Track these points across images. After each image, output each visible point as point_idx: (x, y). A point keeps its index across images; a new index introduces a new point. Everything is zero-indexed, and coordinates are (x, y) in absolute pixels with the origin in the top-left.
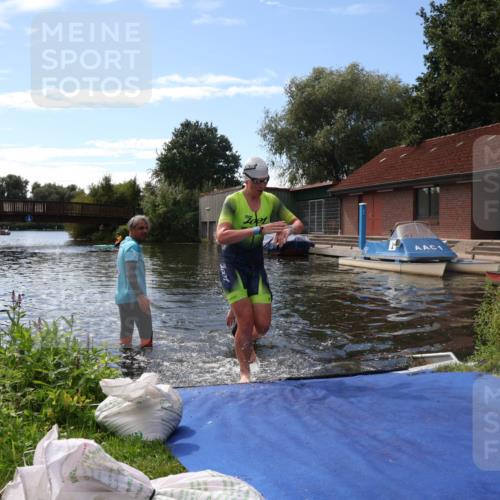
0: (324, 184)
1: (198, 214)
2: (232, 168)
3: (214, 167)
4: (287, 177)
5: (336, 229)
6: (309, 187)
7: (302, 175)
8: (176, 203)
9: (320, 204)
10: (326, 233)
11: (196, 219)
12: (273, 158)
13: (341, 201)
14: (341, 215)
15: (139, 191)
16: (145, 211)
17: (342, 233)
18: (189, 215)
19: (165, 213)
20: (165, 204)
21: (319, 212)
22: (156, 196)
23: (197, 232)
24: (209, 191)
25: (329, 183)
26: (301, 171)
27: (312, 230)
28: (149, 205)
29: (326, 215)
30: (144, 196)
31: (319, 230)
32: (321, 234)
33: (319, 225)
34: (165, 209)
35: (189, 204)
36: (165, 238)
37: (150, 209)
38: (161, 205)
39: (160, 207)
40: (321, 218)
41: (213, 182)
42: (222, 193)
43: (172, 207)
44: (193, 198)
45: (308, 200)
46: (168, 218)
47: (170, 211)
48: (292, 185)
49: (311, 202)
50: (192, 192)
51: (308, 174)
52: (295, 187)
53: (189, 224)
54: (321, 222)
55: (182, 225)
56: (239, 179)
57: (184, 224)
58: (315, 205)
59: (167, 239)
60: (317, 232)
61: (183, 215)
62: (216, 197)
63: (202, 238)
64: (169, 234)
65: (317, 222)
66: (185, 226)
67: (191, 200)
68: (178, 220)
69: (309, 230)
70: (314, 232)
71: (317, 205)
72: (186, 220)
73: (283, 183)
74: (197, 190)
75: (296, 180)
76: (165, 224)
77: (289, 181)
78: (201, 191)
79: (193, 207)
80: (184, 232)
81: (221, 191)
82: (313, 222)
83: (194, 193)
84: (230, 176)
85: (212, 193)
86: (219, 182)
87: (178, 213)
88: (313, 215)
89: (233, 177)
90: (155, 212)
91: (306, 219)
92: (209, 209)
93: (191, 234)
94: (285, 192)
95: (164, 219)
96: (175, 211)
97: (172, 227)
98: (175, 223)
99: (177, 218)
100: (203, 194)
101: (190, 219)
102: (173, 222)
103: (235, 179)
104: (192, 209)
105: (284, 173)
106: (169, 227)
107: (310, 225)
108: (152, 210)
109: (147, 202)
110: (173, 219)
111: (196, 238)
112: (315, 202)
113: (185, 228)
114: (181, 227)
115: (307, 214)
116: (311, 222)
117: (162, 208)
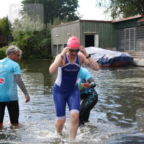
0: (135, 17)
1: (51, 39)
2: (73, 8)
4: (110, 13)
6: (125, 19)
7: (120, 12)
8: (35, 33)
11: (49, 44)
16: (15, 38)
18: (45, 41)
19: (29, 40)
20: (29, 34)
23: (50, 51)
24: (58, 24)
26: (119, 9)
27: (127, 49)
28: (17, 34)
31: (132, 48)
34: (28, 37)
35: (45, 33)
36: (29, 56)
37: (18, 37)
38: (26, 34)
39: (25, 35)
40: (133, 41)
41: (60, 18)
42: (66, 25)
43: (33, 35)
44: (47, 29)
45: (124, 28)
46: (31, 43)
47: (32, 38)
48: (114, 18)
49: (126, 30)
50: (47, 25)
51: (124, 11)
52: (115, 20)
53: (44, 46)
54: (133, 43)
55: (40, 47)
56: (78, 15)
57: (41, 46)
58: (129, 32)
59: (30, 57)
60: (130, 50)
61: (41, 40)
62: (62, 28)
63: (54, 56)
64: (32, 54)
65: (130, 43)
66: (42, 48)
67: (46, 30)
68: (38, 44)
69: (125, 49)
70: (129, 50)
71: (131, 32)
72: (43, 44)
73: (107, 17)
74: (50, 24)
75: (116, 15)
76: (28, 47)
77: (111, 16)
78: (52, 24)
79: (47, 35)
80: (42, 52)
81: (65, 24)
82: (127, 43)
83: (47, 26)
84: (71, 14)
85: (60, 26)
86: (64, 17)
87: (37, 40)
88: (127, 38)
89: (74, 14)
90: (22, 39)
91: (123, 41)
92: (58, 36)
93: (46, 53)
94: (108, 23)
95: (28, 43)
96: (35, 38)
97: (33, 48)
98: (35, 46)
99: (37, 42)
100: (53, 26)
101: (45, 43)
102: (34, 45)
103: (75, 15)
104: (47, 36)
105: (108, 11)
106: (31, 49)
107: (126, 45)
108: (20, 38)
109: (16, 32)
110: (34, 43)
111: (50, 56)
112: (129, 30)
113: (42, 49)
114: (39, 49)
115: (123, 38)
116: (126, 44)
117: (26, 36)
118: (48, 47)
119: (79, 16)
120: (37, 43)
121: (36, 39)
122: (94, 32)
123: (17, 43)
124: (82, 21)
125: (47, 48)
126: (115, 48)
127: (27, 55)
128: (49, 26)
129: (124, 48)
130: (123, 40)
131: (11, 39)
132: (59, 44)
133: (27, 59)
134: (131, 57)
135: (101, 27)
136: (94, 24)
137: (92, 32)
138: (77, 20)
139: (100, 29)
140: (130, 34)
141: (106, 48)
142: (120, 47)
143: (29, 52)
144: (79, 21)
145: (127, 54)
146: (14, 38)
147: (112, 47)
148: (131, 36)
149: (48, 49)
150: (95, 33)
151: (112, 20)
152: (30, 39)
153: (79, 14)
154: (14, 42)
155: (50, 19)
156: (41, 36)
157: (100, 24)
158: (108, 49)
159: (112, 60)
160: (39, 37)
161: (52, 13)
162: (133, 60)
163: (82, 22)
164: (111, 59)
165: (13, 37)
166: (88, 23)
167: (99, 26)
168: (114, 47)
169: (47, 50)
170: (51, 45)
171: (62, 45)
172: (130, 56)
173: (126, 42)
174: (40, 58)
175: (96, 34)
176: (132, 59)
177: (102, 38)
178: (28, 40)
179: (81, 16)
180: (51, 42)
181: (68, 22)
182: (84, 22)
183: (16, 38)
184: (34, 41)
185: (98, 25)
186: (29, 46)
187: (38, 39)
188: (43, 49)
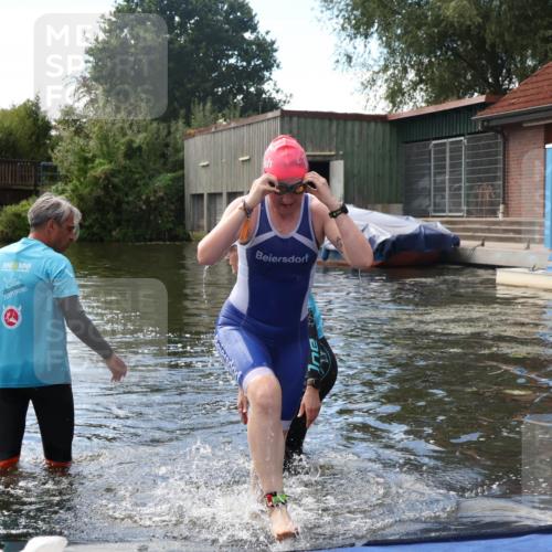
0: (467, 101)
1: (183, 175)
2: (258, 70)
3: (216, 67)
4: (382, 89)
5: (492, 204)
6: (432, 109)
7: (415, 85)
8: (132, 152)
9: (456, 148)
10: (469, 213)
11: (177, 193)
12: (348, 46)
13: (506, 141)
14: (505, 172)
15: (47, 127)
16: (62, 172)
17: (506, 213)
18: (164, 179)
19: (109, 176)
20: (109, 156)
21: (455, 166)
22: (87, 137)
23: (180, 214)
24: (206, 127)
25: (477, 98)
26: (411, 75)
27: (439, 209)
28: (71, 158)
29: (470, 172)
30: (59, 138)
31: (456, 207)
32: (460, 215)
33: (456, 194)
34: (106, 167)
35: (164, 155)
36: (110, 231)
37: (74, 168)
38: (99, 157)
39: (97, 161)
40: (460, 181)
41: (214, 103)
42: (234, 128)
43: (123, 162)
44: (170, 140)
45: (429, 140)
46: (115, 187)
47: (119, 172)
48: (394, 106)
49: (436, 145)
50: (169, 127)
51: (430, 81)
52: (399, 111)
53: (162, 199)
54: (460, 189)
55: (147, 202)
56: (274, 95)
57: (152, 199)
58: (444, 152)
59: (114, 233)
60: (450, 211)
61: (150, 179)
62: (222, 137)
63: (192, 230)
64: (118, 223)
65: (450, 190)
66: (153, 205)
67: (167, 145)
68: (139, 192)
69: (432, 208)
70: (444, 211)
71: (451, 152)
72: (155, 192)
73: (372, 102)
74: (181, 123)
75: (403, 95)
76: (108, 200)
77: (386, 98)
78: (188, 124)
79: (171, 160)
80: (152, 217)
81: (233, 125)
82: (440, 190)
83: (172, 130)
84: (252, 89)
85: (213, 130)
86: (228, 103)
87: (137, 176)
88: (440, 173)
89: (260, 92)
90: (86, 173)
91: (424, 183)
92: (208, 165)
93: (168, 222)
94: (376, 122)
95: (105, 188)
96: (130, 171)
97: (125, 206)
98: (131, 199)
99: (136, 185)
100: (192, 131)
101: (165, 187)
102: (127, 195)
103: (264, 96)
104: (169, 166)
105: (374, 81)
106: (118, 208)
107: (435, 196)
108: (79, 170)
109: (67, 151)
110: (126, 189)
111: (179, 231)
112: (445, 144)
113: (153, 208)
114: (144, 207)
115: (427, 172)
116: (435, 191)
117: (101, 164)
118: (174, 200)
119: (277, 97)
120: (138, 189)
121: (134, 173)
122: (330, 151)
123: (69, 187)
124: (288, 116)
125: (173, 203)
126: (400, 206)
127: (103, 227)
128: (177, 130)
129: (429, 205)
130: (427, 179)
131: (49, 174)
132: (213, 191)
133: (102, 240)
134: (453, 234)
135: (353, 136)
136: (330, 125)
137: (323, 150)
138: (271, 110)
139: (348, 140)
140: (448, 159)
141: (369, 206)
142: (416, 203)
143: (111, 216)
144: (277, 113)
145: (439, 225)
146: (59, 169)
147: (390, 202)
148: (452, 166)
149: (173, 207)
150: (333, 153)
151: (390, 112)
152: (113, 175)
153: (277, 92)
154: (60, 183)
155: (181, 108)
156: (151, 164)
157: (349, 124)
158: (374, 209)
159: (387, 247)
160: (144, 168)
161: (189, 86)
162: (458, 244)
163: (287, 119)
164: (384, 243)
165: (56, 167)
166: (309, 121)
167: (345, 132)
168: (397, 202)
169: (171, 211)
170: (183, 196)
171: (221, 194)
172: (448, 232)
173: (435, 183)
174: (147, 237)
175: (336, 157)
176: (456, 241)
177: (356, 171)
178: (107, 178)
179: (284, 99)
180: (183, 186)
181: (241, 116)
182: (295, 119)
183: (68, 171)
184: (125, 182)
185: (341, 127)
186: (111, 198)
187: (139, 173)
188: (156, 209)
